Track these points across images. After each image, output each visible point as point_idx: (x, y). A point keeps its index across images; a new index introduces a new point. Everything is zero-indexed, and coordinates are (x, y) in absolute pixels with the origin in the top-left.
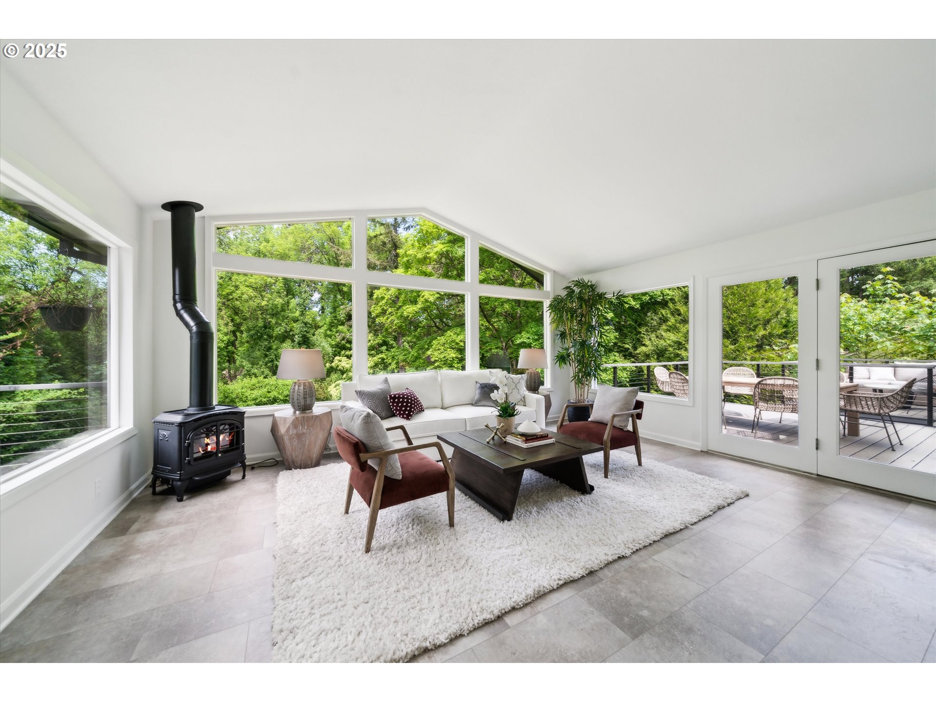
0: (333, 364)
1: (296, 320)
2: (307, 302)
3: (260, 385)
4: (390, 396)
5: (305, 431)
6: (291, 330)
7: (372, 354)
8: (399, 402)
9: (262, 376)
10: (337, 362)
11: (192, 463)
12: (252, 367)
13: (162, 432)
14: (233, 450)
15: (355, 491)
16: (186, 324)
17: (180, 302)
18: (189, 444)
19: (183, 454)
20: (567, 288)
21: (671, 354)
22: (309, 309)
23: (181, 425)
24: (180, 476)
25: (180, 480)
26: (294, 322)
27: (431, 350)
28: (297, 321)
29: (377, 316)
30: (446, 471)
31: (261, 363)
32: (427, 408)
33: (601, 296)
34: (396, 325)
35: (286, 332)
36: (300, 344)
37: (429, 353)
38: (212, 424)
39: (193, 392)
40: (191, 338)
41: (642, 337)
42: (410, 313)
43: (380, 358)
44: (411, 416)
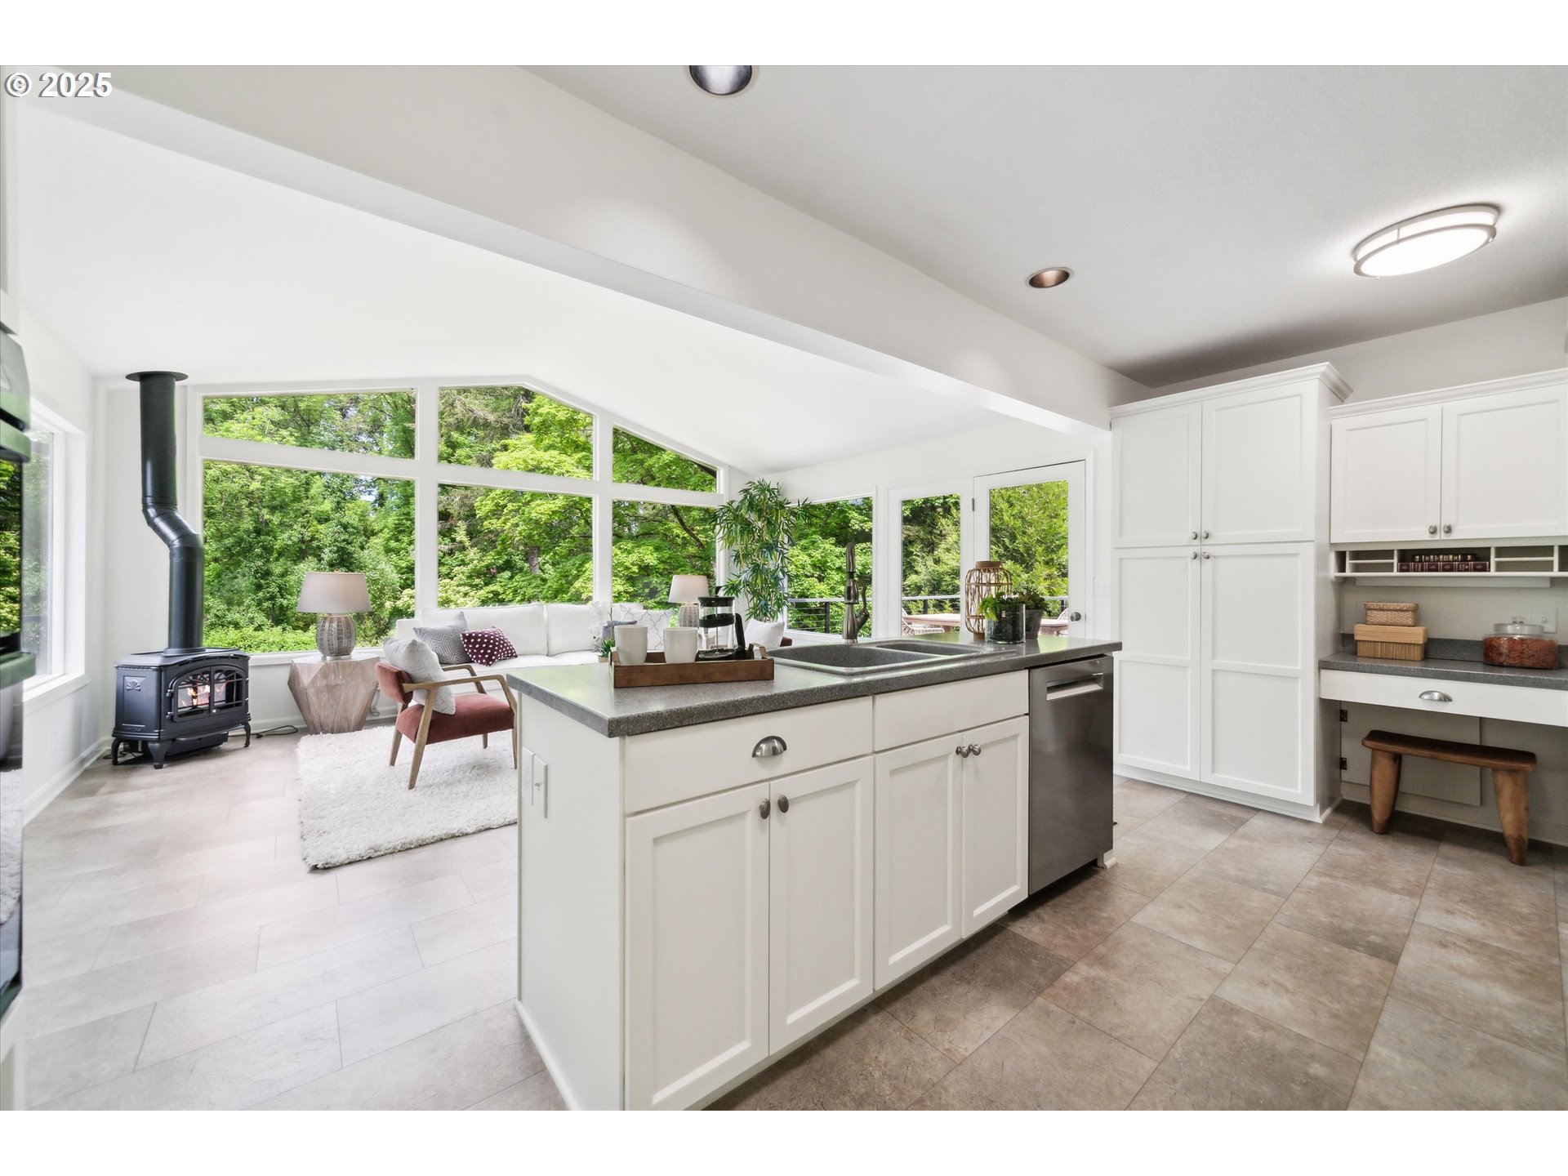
0: (399, 603)
1: (324, 519)
2: (348, 484)
3: (247, 643)
4: (464, 635)
5: (339, 682)
6: (313, 539)
7: (477, 585)
8: (476, 642)
9: (251, 628)
10: (406, 599)
11: (175, 719)
12: (229, 610)
13: (129, 680)
14: (231, 706)
15: (404, 737)
16: (164, 538)
17: (153, 506)
18: (172, 695)
19: (162, 707)
20: (746, 491)
21: (948, 585)
22: (353, 498)
23: (161, 669)
24: (159, 736)
25: (159, 741)
26: (320, 522)
27: (581, 580)
28: (327, 520)
29: (486, 518)
30: (510, 708)
31: (247, 601)
32: (523, 655)
33: (781, 505)
34: (520, 533)
35: (302, 541)
36: (332, 565)
37: (577, 584)
38: (203, 670)
39: (173, 628)
40: (172, 556)
41: (914, 560)
42: (542, 514)
43: (492, 592)
44: (493, 661)
